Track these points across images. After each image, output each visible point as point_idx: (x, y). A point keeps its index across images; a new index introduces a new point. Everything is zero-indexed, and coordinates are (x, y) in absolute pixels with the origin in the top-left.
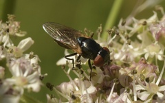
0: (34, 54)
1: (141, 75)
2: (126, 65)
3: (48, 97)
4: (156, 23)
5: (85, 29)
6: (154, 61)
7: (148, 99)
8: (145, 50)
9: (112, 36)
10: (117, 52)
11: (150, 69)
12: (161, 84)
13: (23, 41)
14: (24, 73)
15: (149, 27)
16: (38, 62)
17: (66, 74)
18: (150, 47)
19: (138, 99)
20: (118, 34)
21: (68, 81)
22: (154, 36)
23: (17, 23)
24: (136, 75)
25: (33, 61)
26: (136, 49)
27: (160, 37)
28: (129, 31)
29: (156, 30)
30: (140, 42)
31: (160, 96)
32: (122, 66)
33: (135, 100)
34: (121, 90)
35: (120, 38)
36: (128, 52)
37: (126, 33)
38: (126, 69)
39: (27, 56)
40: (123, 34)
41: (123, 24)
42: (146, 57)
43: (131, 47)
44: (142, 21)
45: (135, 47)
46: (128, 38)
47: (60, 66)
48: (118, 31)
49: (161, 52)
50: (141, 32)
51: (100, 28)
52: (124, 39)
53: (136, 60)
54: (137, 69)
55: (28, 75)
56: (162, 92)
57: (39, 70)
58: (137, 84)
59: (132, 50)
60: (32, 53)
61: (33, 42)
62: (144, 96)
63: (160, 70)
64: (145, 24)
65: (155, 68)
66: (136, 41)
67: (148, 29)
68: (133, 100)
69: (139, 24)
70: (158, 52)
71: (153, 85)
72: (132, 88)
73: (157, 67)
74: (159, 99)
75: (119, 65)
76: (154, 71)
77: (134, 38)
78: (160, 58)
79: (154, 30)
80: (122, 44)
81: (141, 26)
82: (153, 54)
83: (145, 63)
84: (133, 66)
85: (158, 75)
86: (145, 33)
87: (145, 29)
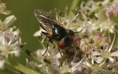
0: (17, 28)
1: (97, 44)
2: (86, 36)
3: (27, 60)
4: (109, 5)
5: (55, 9)
6: (107, 34)
7: (102, 62)
8: (101, 25)
9: (76, 14)
10: (79, 27)
11: (104, 39)
12: (112, 51)
13: (8, 18)
14: (8, 42)
15: (103, 7)
16: (20, 34)
17: (40, 43)
18: (104, 23)
19: (95, 62)
20: (80, 13)
21: (42, 48)
22: (107, 14)
23: (3, 4)
24: (93, 44)
25: (16, 33)
26: (94, 25)
27: (111, 15)
28: (88, 11)
29: (109, 10)
30: (97, 19)
31: (112, 60)
32: (83, 38)
33: (93, 63)
34: (82, 55)
35: (82, 16)
36: (88, 27)
37: (86, 12)
38: (86, 39)
39: (11, 29)
40: (84, 13)
41: (84, 5)
42: (101, 30)
43: (90, 22)
44: (98, 3)
45: (93, 23)
46: (87, 16)
47: (36, 37)
48: (80, 11)
49: (113, 27)
50: (97, 12)
51: (67, 8)
52: (84, 17)
53: (94, 33)
54: (94, 39)
55: (11, 44)
56: (113, 57)
57: (20, 40)
58: (94, 51)
59: (91, 25)
60: (15, 27)
61: (16, 19)
62: (99, 60)
63: (112, 41)
64: (100, 5)
65: (108, 39)
66: (94, 19)
67: (103, 10)
68: (91, 63)
69: (96, 6)
70: (110, 27)
71: (106, 52)
72: (90, 54)
73: (110, 38)
74: (111, 62)
75: (81, 37)
76: (107, 41)
77: (92, 16)
78: (112, 31)
79: (107, 10)
80: (83, 20)
81: (98, 7)
82: (106, 28)
83: (101, 35)
84: (91, 37)
85: (110, 44)
86: (100, 12)
87: (101, 9)
